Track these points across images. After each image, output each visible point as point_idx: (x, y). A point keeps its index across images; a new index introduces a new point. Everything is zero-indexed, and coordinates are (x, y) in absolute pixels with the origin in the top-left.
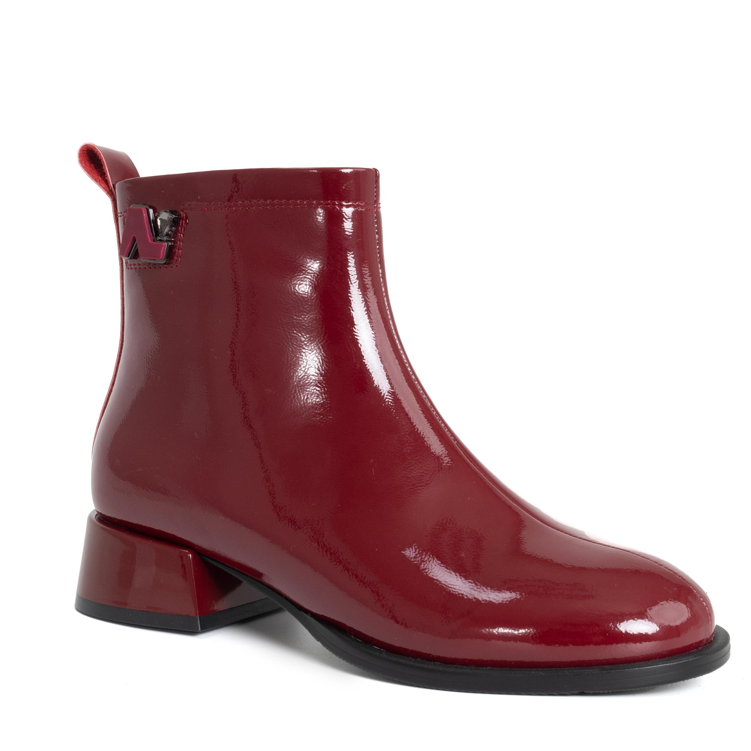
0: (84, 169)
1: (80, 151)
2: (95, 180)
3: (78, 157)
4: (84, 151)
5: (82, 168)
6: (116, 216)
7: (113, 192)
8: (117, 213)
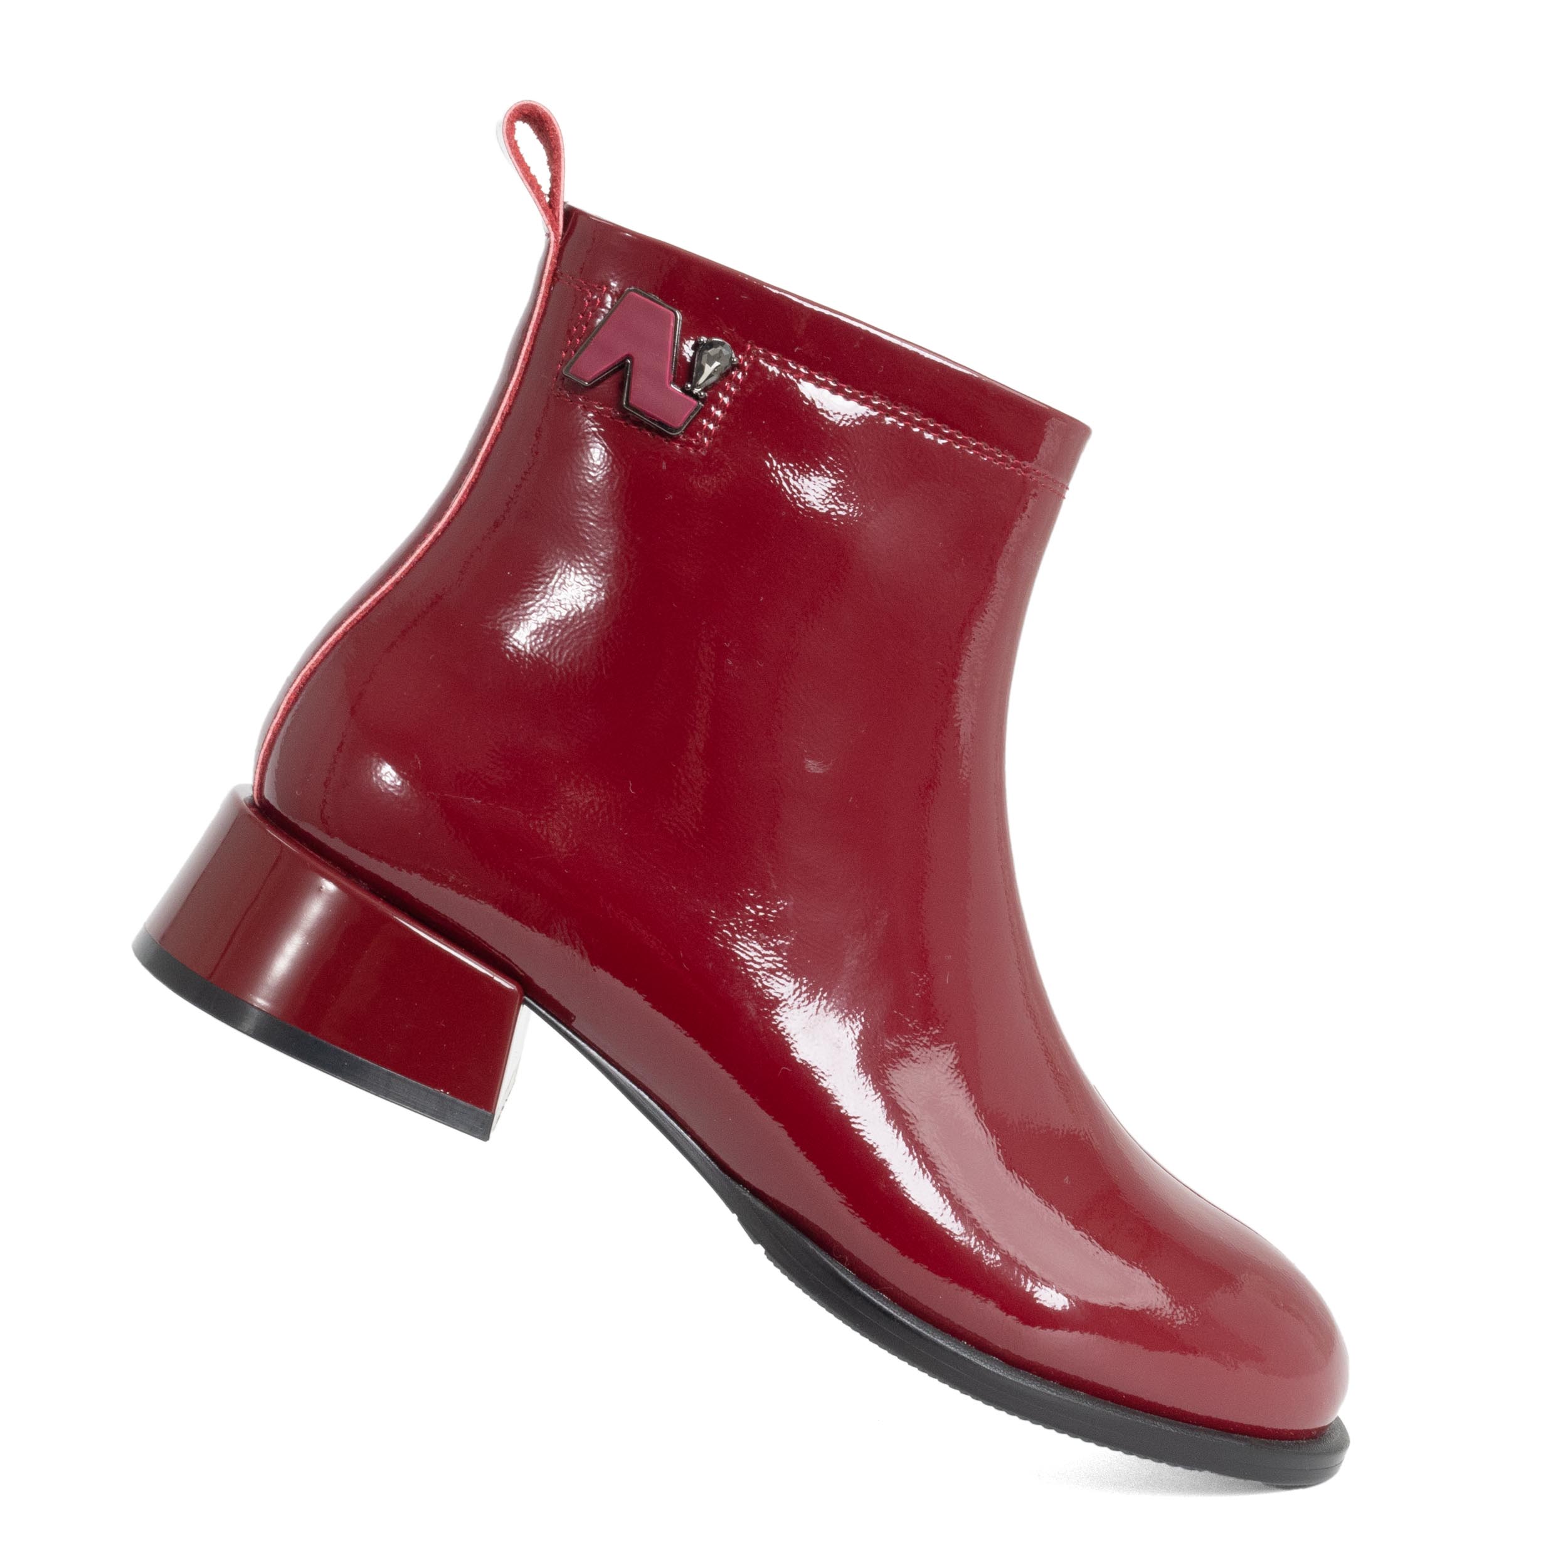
3: (503, 119)
4: (518, 113)
6: (551, 275)
7: (558, 224)
8: (556, 270)
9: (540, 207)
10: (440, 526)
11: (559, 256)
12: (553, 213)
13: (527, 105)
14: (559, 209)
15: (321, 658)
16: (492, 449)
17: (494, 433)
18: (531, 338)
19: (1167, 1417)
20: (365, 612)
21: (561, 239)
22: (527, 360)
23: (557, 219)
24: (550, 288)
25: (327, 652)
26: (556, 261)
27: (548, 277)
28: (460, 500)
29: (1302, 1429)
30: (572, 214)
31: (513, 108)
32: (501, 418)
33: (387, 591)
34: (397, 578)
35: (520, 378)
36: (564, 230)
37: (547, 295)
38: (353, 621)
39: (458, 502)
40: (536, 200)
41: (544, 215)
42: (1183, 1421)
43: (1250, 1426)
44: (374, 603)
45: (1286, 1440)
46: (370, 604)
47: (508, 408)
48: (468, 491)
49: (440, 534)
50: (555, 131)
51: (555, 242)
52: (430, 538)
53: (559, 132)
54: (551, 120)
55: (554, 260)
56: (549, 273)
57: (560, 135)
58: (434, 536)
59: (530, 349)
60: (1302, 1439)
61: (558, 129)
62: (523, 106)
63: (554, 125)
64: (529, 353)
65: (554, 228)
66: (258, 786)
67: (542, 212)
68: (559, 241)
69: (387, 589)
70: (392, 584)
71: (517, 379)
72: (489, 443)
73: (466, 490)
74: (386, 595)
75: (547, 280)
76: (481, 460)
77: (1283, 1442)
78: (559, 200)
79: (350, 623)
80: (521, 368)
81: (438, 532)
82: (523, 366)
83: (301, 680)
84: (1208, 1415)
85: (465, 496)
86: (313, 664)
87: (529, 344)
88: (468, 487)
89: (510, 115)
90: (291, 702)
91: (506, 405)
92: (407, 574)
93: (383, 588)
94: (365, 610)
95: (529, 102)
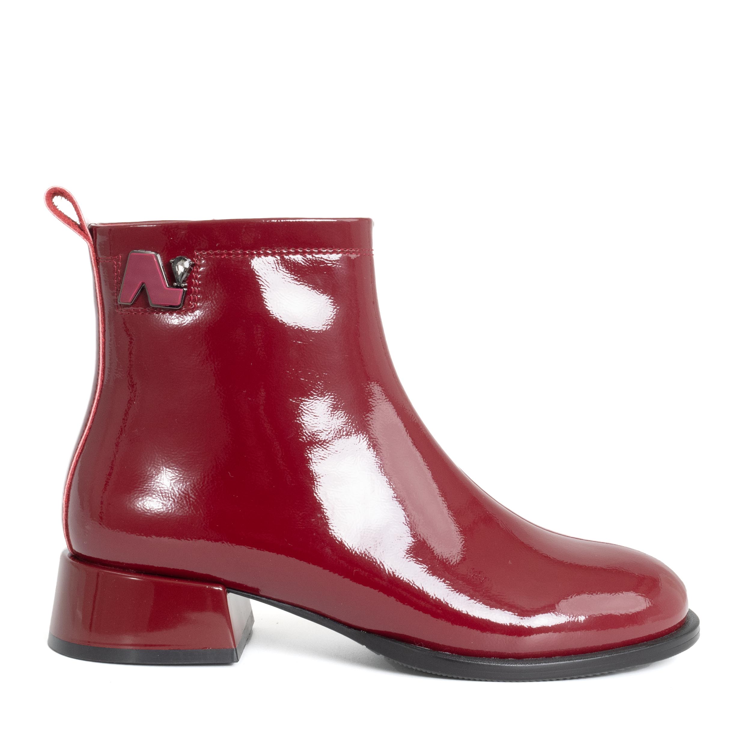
0: (53, 212)
1: (47, 194)
2: (68, 224)
3: (45, 200)
4: (51, 193)
5: (51, 211)
6: (95, 261)
7: (89, 237)
8: (96, 257)
9: (77, 233)
10: (97, 394)
11: (95, 251)
12: (85, 233)
13: (52, 189)
14: (86, 229)
15: (71, 477)
16: (104, 350)
17: (102, 343)
18: (99, 293)
19: (603, 650)
20: (82, 448)
21: (93, 243)
22: (102, 304)
23: (87, 235)
24: (98, 267)
25: (72, 473)
26: (95, 254)
27: (94, 262)
28: (101, 379)
29: (671, 626)
30: (93, 230)
31: (46, 193)
32: (102, 334)
33: (87, 434)
34: (89, 426)
35: (102, 313)
36: (93, 238)
37: (98, 271)
38: (78, 454)
39: (101, 380)
40: (74, 230)
41: (81, 235)
42: (611, 649)
43: (645, 637)
44: (84, 442)
45: (665, 635)
46: (82, 443)
47: (103, 329)
48: (103, 374)
49: (99, 398)
50: (70, 195)
51: (90, 245)
52: (95, 401)
53: (71, 195)
54: (65, 191)
55: (93, 254)
56: (94, 260)
57: (72, 196)
58: (97, 400)
59: (101, 298)
60: (673, 631)
61: (70, 194)
62: (50, 190)
63: (68, 193)
64: (101, 300)
65: (87, 239)
66: (69, 546)
67: (79, 234)
68: (93, 244)
69: (87, 433)
70: (88, 430)
71: (101, 314)
72: (102, 348)
73: (102, 373)
74: (87, 436)
75: (94, 264)
76: (102, 357)
77: (664, 637)
78: (84, 226)
79: (77, 456)
80: (101, 308)
81: (98, 398)
82: (102, 307)
83: (67, 490)
84: (622, 641)
85: (102, 376)
86: (69, 481)
87: (100, 296)
88: (102, 371)
89: (46, 197)
90: (67, 502)
91: (102, 328)
92: (92, 422)
93: (85, 434)
94: (81, 447)
95: (52, 188)
